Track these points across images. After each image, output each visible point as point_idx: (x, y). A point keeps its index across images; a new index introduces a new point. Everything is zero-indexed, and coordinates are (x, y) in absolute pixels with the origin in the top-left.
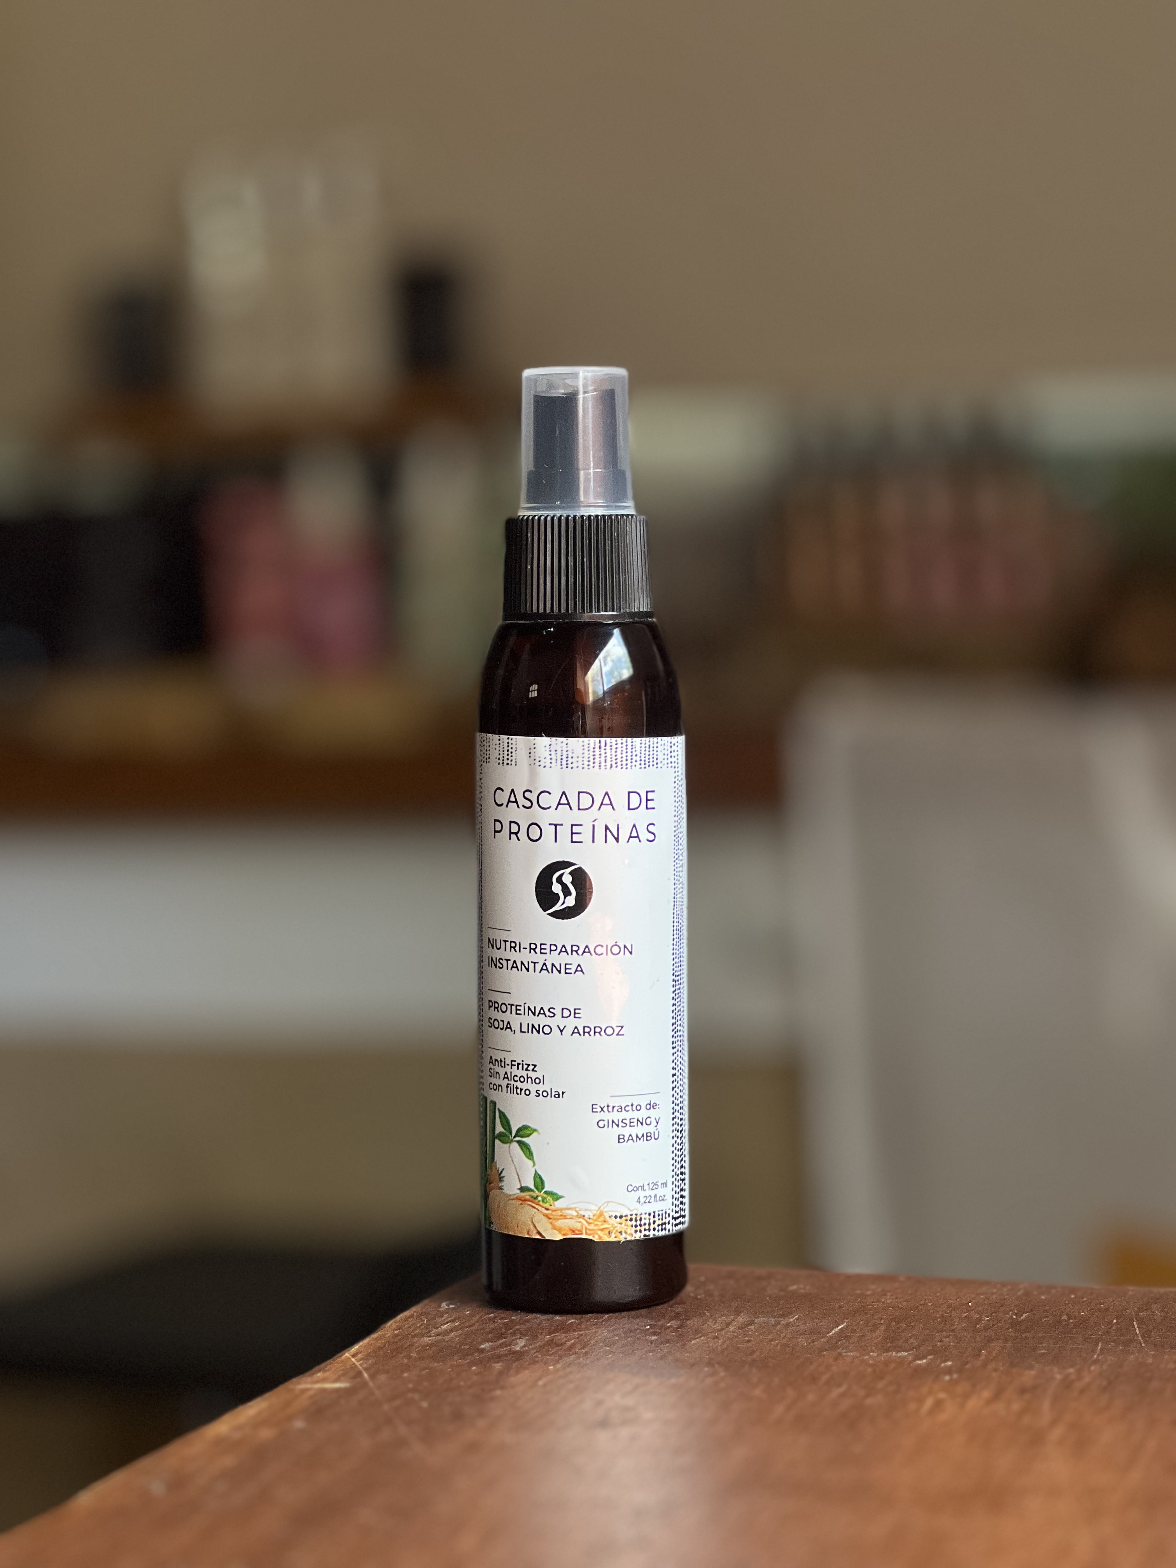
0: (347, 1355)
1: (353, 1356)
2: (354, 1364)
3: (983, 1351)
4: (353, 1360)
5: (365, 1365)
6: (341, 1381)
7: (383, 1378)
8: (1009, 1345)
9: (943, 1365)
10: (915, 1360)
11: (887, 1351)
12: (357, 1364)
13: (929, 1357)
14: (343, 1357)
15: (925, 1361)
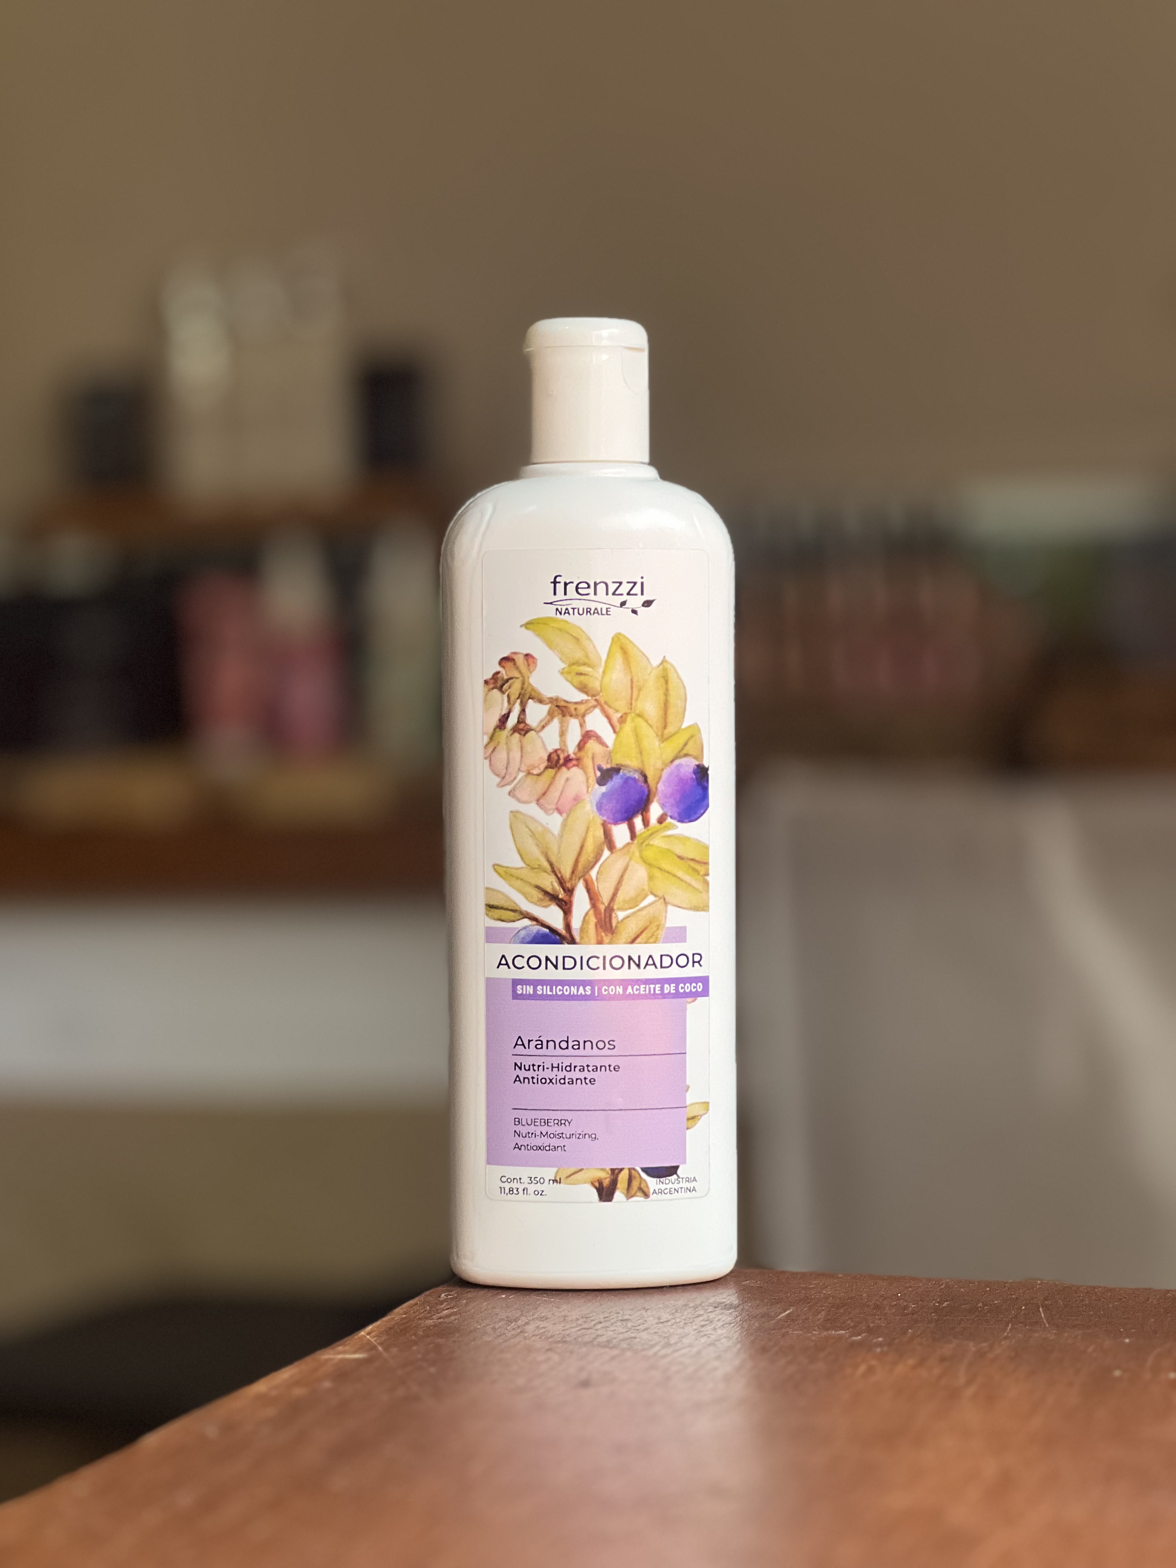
0: (362, 1333)
1: (369, 1334)
2: (369, 1340)
3: (910, 1330)
4: (368, 1337)
5: (379, 1341)
6: (360, 1353)
7: (394, 1350)
8: (932, 1325)
9: (875, 1340)
10: (850, 1337)
11: (827, 1329)
12: (372, 1340)
13: (863, 1335)
14: (360, 1334)
15: (859, 1337)
